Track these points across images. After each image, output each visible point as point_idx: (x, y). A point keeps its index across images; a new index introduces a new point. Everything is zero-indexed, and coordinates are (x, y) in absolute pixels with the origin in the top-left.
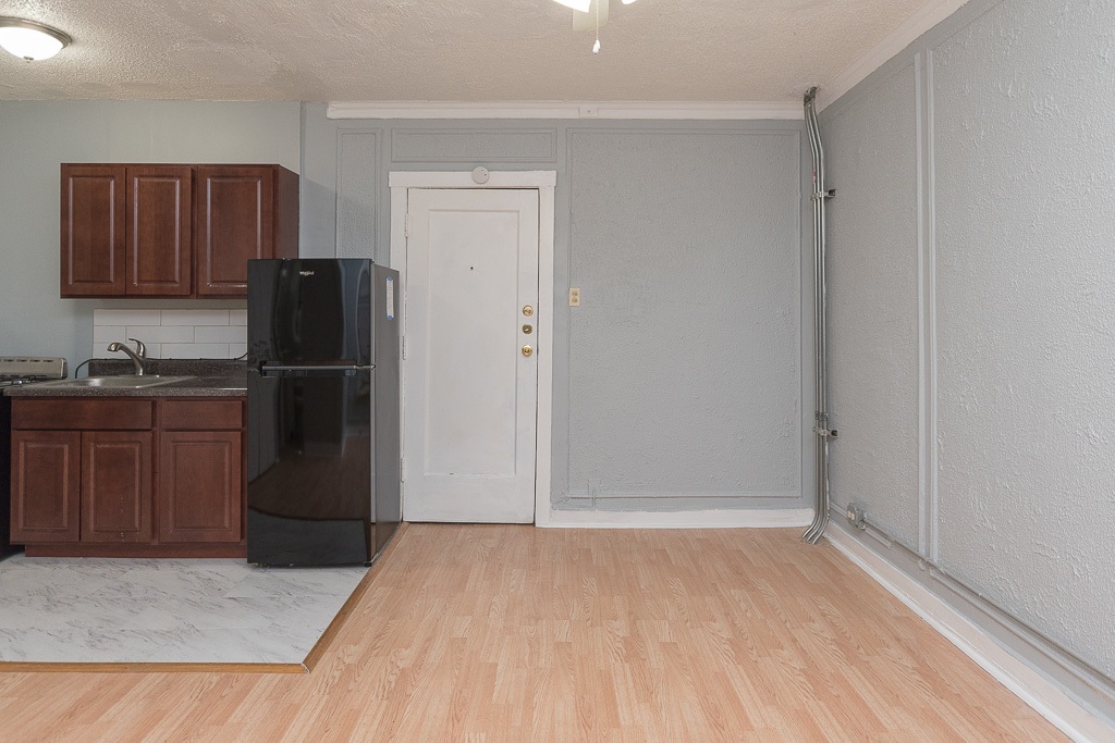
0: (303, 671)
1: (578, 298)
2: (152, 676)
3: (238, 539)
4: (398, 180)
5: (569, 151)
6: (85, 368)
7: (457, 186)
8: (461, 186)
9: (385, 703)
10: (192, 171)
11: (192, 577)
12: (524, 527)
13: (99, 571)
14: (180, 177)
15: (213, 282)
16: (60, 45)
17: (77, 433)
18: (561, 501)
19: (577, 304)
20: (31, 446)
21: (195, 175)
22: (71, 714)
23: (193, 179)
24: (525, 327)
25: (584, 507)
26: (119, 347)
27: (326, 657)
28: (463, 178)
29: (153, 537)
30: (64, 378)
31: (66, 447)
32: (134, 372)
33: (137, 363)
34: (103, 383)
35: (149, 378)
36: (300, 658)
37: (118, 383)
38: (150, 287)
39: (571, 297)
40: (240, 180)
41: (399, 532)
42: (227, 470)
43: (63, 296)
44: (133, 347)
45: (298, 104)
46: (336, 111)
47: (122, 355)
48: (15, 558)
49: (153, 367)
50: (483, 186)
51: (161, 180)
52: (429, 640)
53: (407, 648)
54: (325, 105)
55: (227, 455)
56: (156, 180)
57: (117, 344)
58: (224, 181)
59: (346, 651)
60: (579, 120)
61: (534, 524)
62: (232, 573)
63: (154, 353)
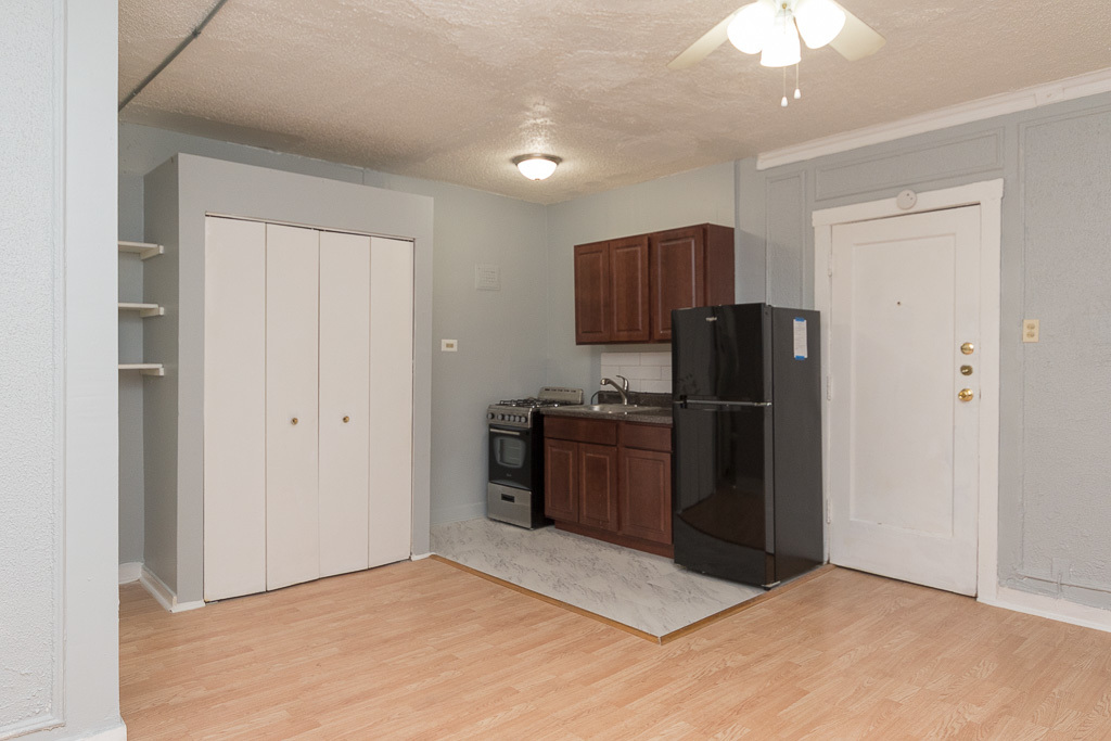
0: (657, 642)
1: (1036, 331)
2: (572, 614)
3: (670, 543)
4: (821, 218)
5: (1022, 151)
6: (596, 399)
7: (881, 215)
8: (886, 215)
9: (696, 681)
10: (649, 239)
11: (636, 564)
12: (962, 599)
13: (587, 546)
14: (640, 245)
15: (663, 329)
16: (555, 164)
17: (575, 444)
18: (1009, 576)
19: (1035, 339)
20: (554, 450)
21: (650, 240)
22: (521, 619)
23: (650, 246)
24: (963, 368)
25: (1046, 591)
26: (608, 382)
27: (681, 640)
28: (889, 205)
29: (619, 529)
30: (582, 404)
31: (571, 453)
32: (621, 401)
33: (623, 396)
34: (601, 409)
35: (631, 407)
36: (660, 633)
37: (611, 410)
38: (624, 335)
39: (1026, 331)
40: (680, 242)
41: (817, 570)
42: (662, 483)
43: (578, 343)
44: (619, 382)
45: (733, 163)
46: (765, 162)
47: (610, 388)
48: (549, 528)
49: (635, 398)
50: (910, 211)
51: (629, 249)
52: (767, 656)
53: (744, 655)
54: (755, 157)
55: (662, 472)
56: (626, 250)
57: (606, 380)
58: (669, 244)
59: (698, 641)
60: (1036, 109)
61: (976, 597)
62: (662, 568)
63: (636, 388)
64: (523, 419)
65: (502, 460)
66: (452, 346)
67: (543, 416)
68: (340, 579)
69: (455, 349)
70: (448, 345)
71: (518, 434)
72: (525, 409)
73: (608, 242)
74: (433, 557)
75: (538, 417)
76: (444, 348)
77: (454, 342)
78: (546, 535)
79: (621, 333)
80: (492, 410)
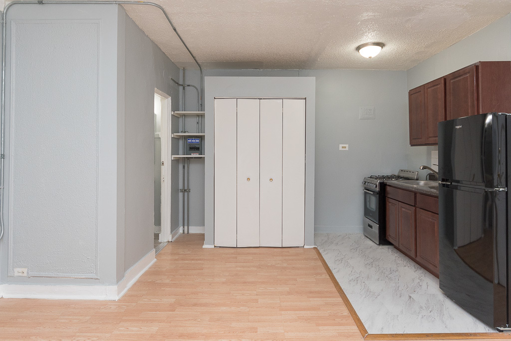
10: (444, 80)
14: (440, 84)
23: (445, 83)
43: (411, 145)
56: (433, 88)
64: (375, 186)
65: (370, 206)
66: (345, 147)
67: (386, 185)
68: (267, 249)
69: (347, 149)
70: (343, 147)
71: (372, 193)
72: (376, 180)
73: (424, 85)
74: (315, 248)
75: (383, 186)
76: (341, 149)
77: (347, 146)
78: (386, 250)
79: (431, 139)
80: (365, 180)
